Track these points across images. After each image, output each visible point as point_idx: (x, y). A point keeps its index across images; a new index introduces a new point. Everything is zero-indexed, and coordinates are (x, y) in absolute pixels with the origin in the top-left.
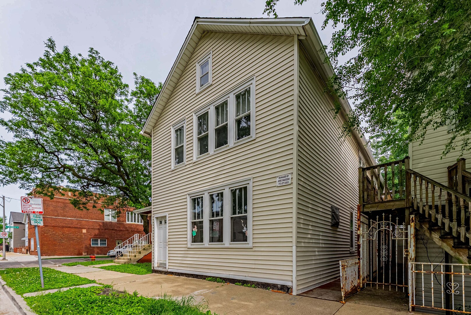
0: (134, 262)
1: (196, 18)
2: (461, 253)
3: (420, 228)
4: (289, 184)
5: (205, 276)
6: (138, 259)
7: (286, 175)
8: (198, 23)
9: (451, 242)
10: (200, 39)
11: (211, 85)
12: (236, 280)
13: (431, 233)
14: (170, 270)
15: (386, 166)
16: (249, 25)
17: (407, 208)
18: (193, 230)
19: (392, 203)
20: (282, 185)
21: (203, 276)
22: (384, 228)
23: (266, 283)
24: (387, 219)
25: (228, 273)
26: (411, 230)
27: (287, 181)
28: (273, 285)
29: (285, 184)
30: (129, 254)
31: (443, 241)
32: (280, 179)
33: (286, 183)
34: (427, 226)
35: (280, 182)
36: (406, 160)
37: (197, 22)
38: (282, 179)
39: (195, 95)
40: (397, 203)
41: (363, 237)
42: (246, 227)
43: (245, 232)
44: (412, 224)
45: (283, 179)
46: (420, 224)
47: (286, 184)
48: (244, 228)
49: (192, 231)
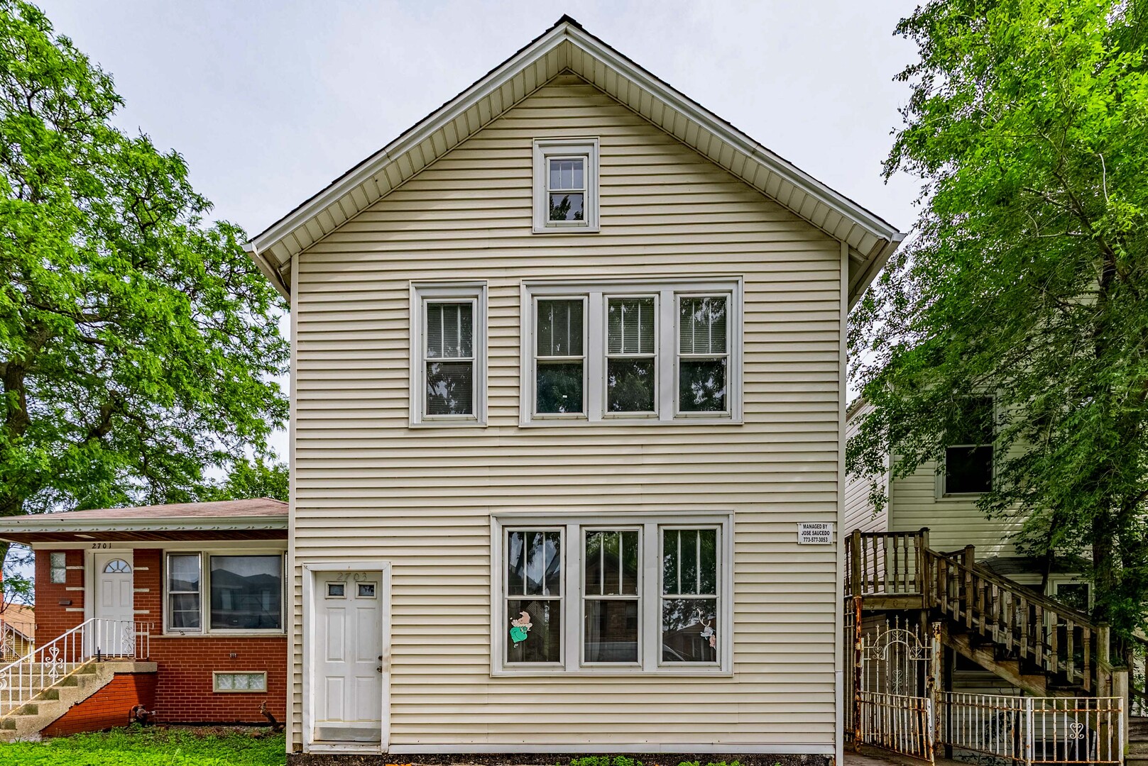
0: (29, 733)
1: (565, 19)
2: (1033, 682)
3: (949, 642)
4: (828, 543)
5: (564, 755)
6: (46, 720)
7: (822, 524)
8: (569, 39)
9: (1015, 667)
10: (550, 82)
11: (595, 234)
12: (679, 755)
13: (973, 652)
14: (394, 750)
15: (896, 536)
16: (749, 154)
17: (923, 610)
18: (515, 623)
19: (904, 600)
20: (811, 543)
21: (555, 755)
22: (897, 641)
23: (768, 755)
24: (902, 626)
25: (652, 740)
26: (936, 645)
27: (823, 536)
28: (787, 758)
29: (818, 543)
30: (16, 703)
31: (997, 664)
32: (806, 530)
33: (822, 540)
34: (966, 640)
35: (806, 536)
36: (924, 533)
37: (566, 32)
38: (812, 530)
39: (527, 233)
40: (912, 600)
41: (866, 656)
42: (713, 626)
43: (709, 637)
44: (938, 636)
45: (815, 530)
46: (950, 637)
47: (821, 543)
48: (706, 629)
49: (510, 626)
